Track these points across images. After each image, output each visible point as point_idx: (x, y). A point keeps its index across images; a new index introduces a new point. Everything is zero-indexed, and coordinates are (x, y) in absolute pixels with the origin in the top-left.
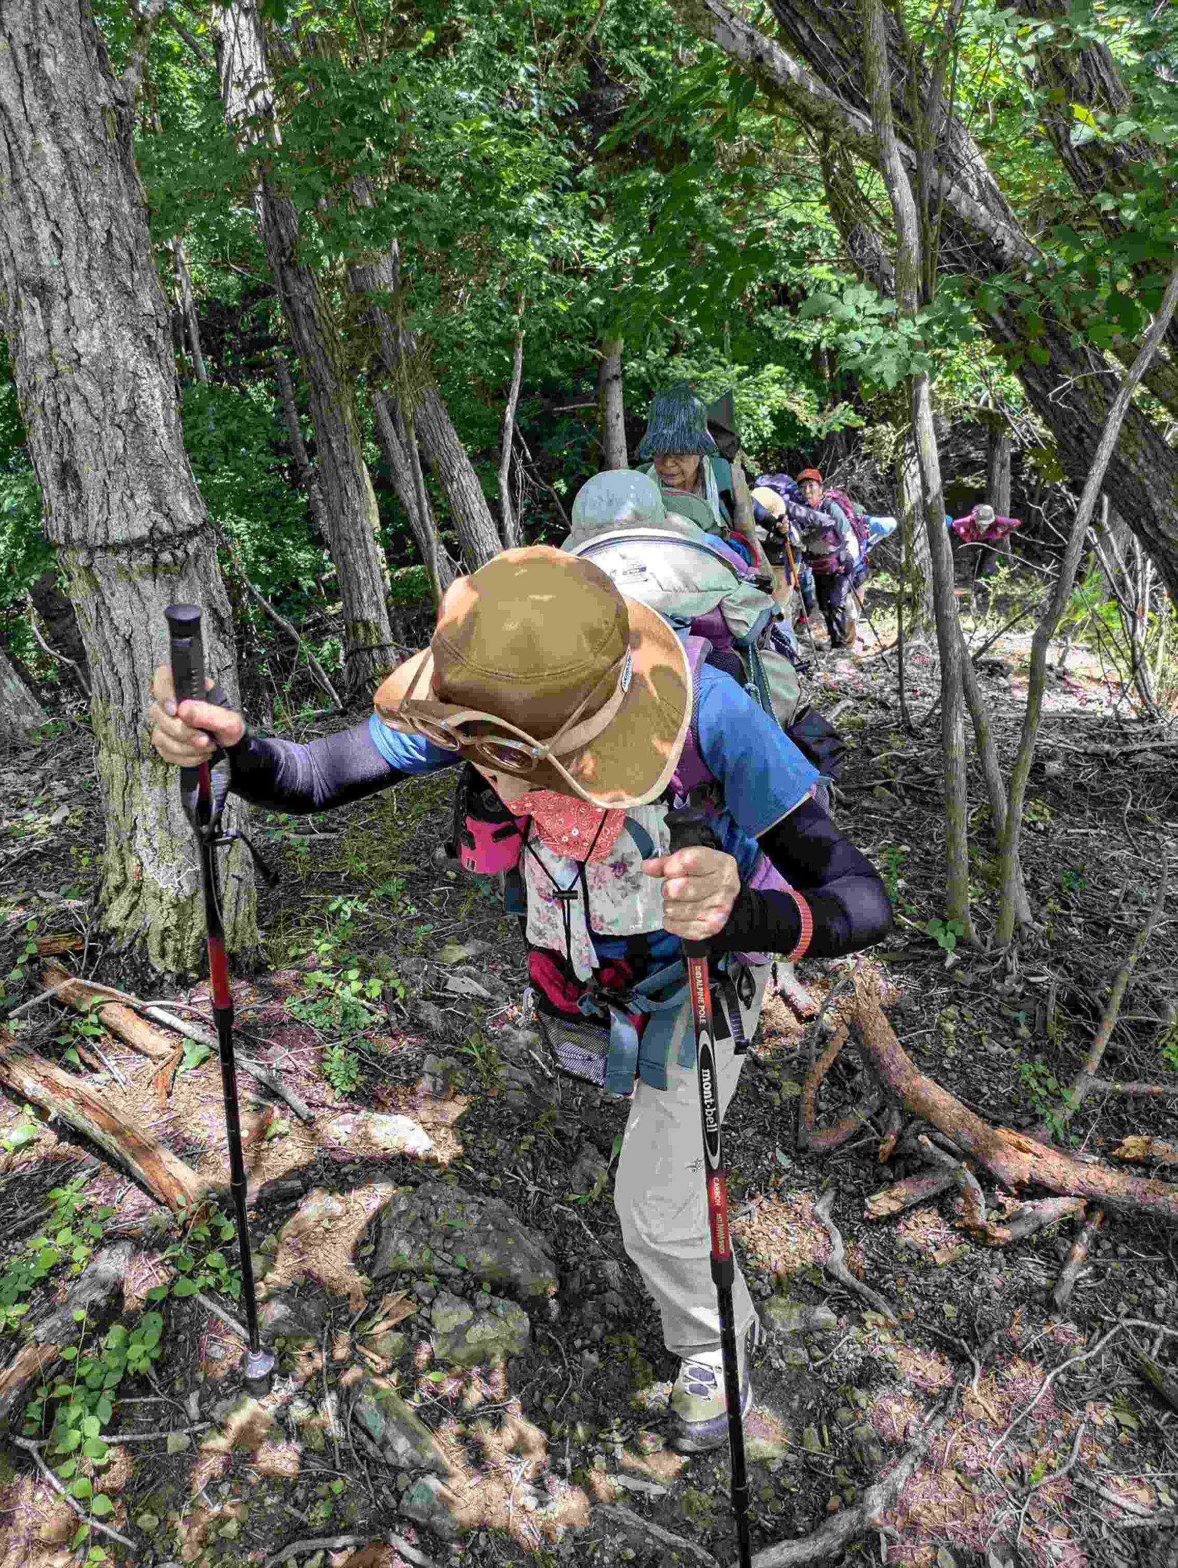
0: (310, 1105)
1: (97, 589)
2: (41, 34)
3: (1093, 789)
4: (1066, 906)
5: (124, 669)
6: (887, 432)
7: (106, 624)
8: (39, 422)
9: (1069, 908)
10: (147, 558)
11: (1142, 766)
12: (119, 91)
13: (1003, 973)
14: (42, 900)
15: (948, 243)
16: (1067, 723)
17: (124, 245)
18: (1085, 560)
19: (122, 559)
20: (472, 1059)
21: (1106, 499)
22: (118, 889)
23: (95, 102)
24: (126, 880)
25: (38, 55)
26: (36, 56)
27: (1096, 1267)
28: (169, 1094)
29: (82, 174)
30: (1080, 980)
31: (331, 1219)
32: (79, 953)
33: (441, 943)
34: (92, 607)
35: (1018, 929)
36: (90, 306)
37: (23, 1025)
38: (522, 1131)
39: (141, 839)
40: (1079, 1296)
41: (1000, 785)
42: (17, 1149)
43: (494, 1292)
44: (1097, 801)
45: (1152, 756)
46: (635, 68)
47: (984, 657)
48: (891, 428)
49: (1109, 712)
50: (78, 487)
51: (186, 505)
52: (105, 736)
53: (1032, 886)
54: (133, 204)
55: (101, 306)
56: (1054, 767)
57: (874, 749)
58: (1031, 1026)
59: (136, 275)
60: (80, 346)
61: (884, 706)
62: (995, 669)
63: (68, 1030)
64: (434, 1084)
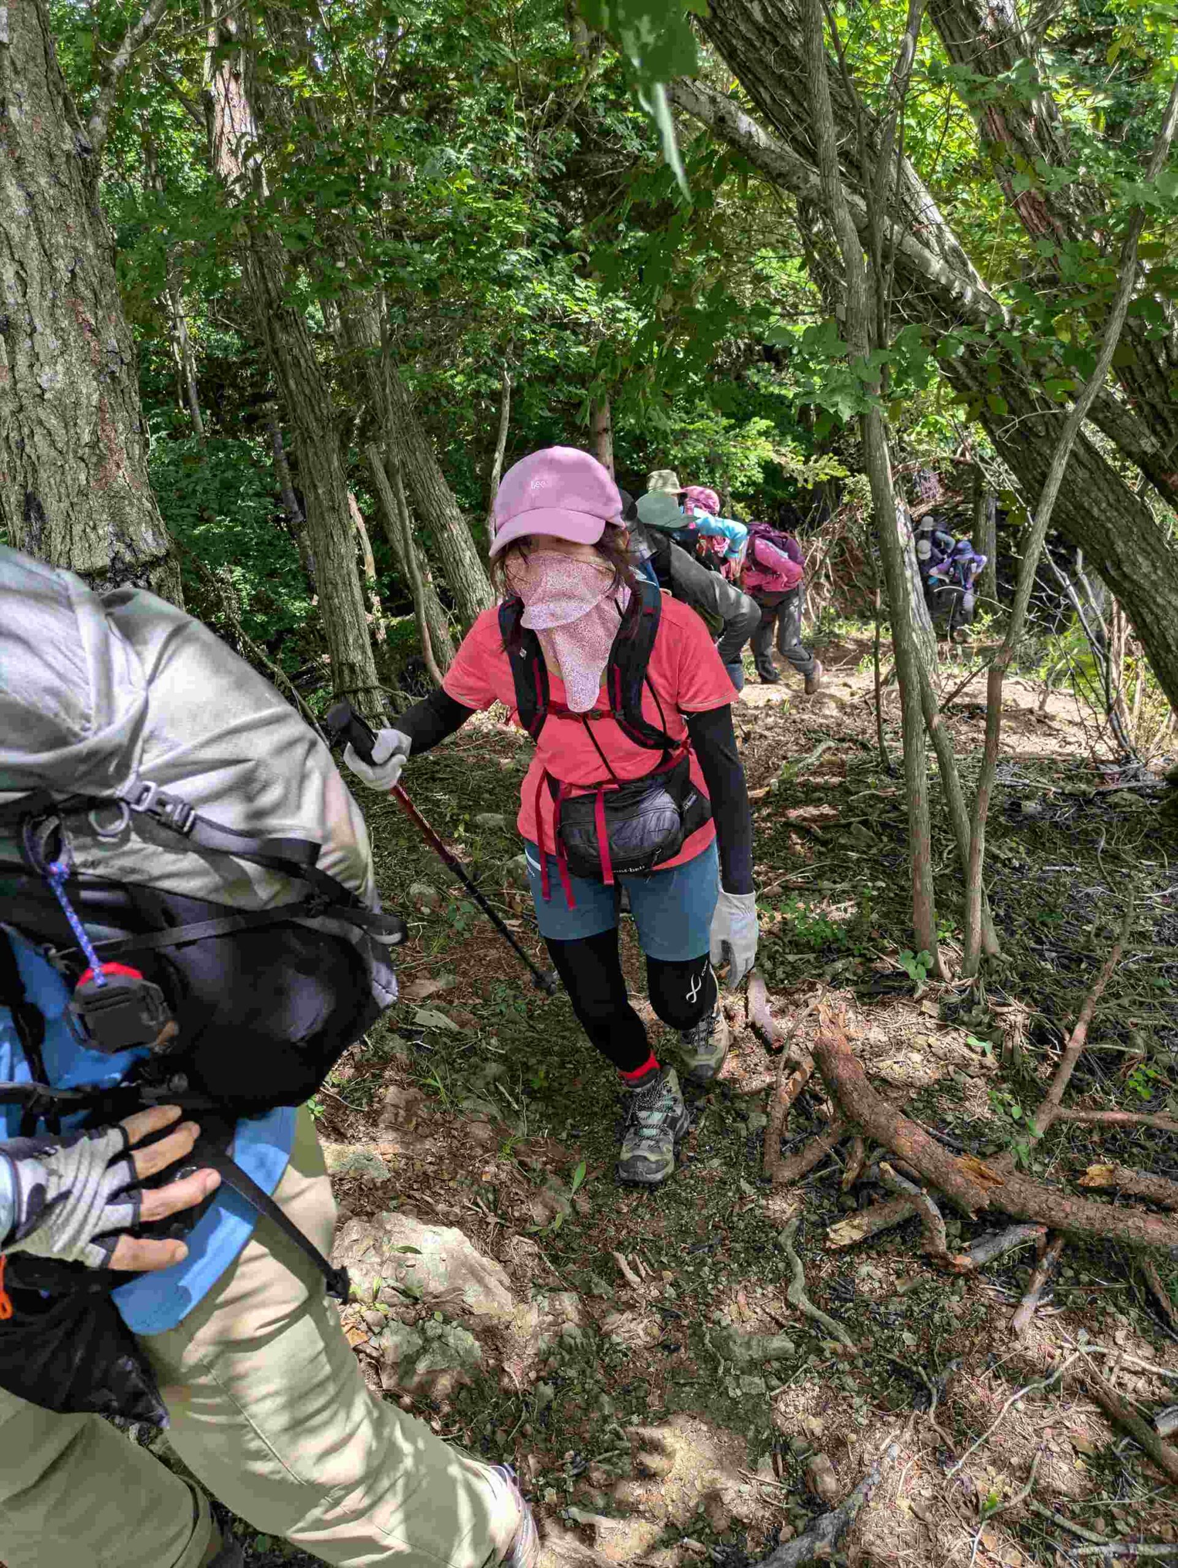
3: (1068, 828)
4: (1039, 941)
9: (1042, 943)
11: (1117, 805)
12: (85, 139)
13: (971, 1004)
16: (1046, 764)
17: (89, 285)
20: (436, 1091)
23: (60, 148)
27: (1057, 1294)
29: (47, 216)
30: (1046, 1010)
33: (412, 978)
35: (986, 959)
36: (54, 344)
38: (485, 1163)
40: (1039, 1323)
43: (447, 1321)
44: (1072, 839)
45: (1127, 796)
49: (1086, 754)
50: (41, 517)
51: (150, 538)
53: (1003, 920)
54: (98, 246)
55: (65, 343)
56: (1031, 807)
57: (852, 788)
58: (998, 1056)
59: (100, 313)
60: (44, 381)
61: (864, 747)
64: (396, 1115)
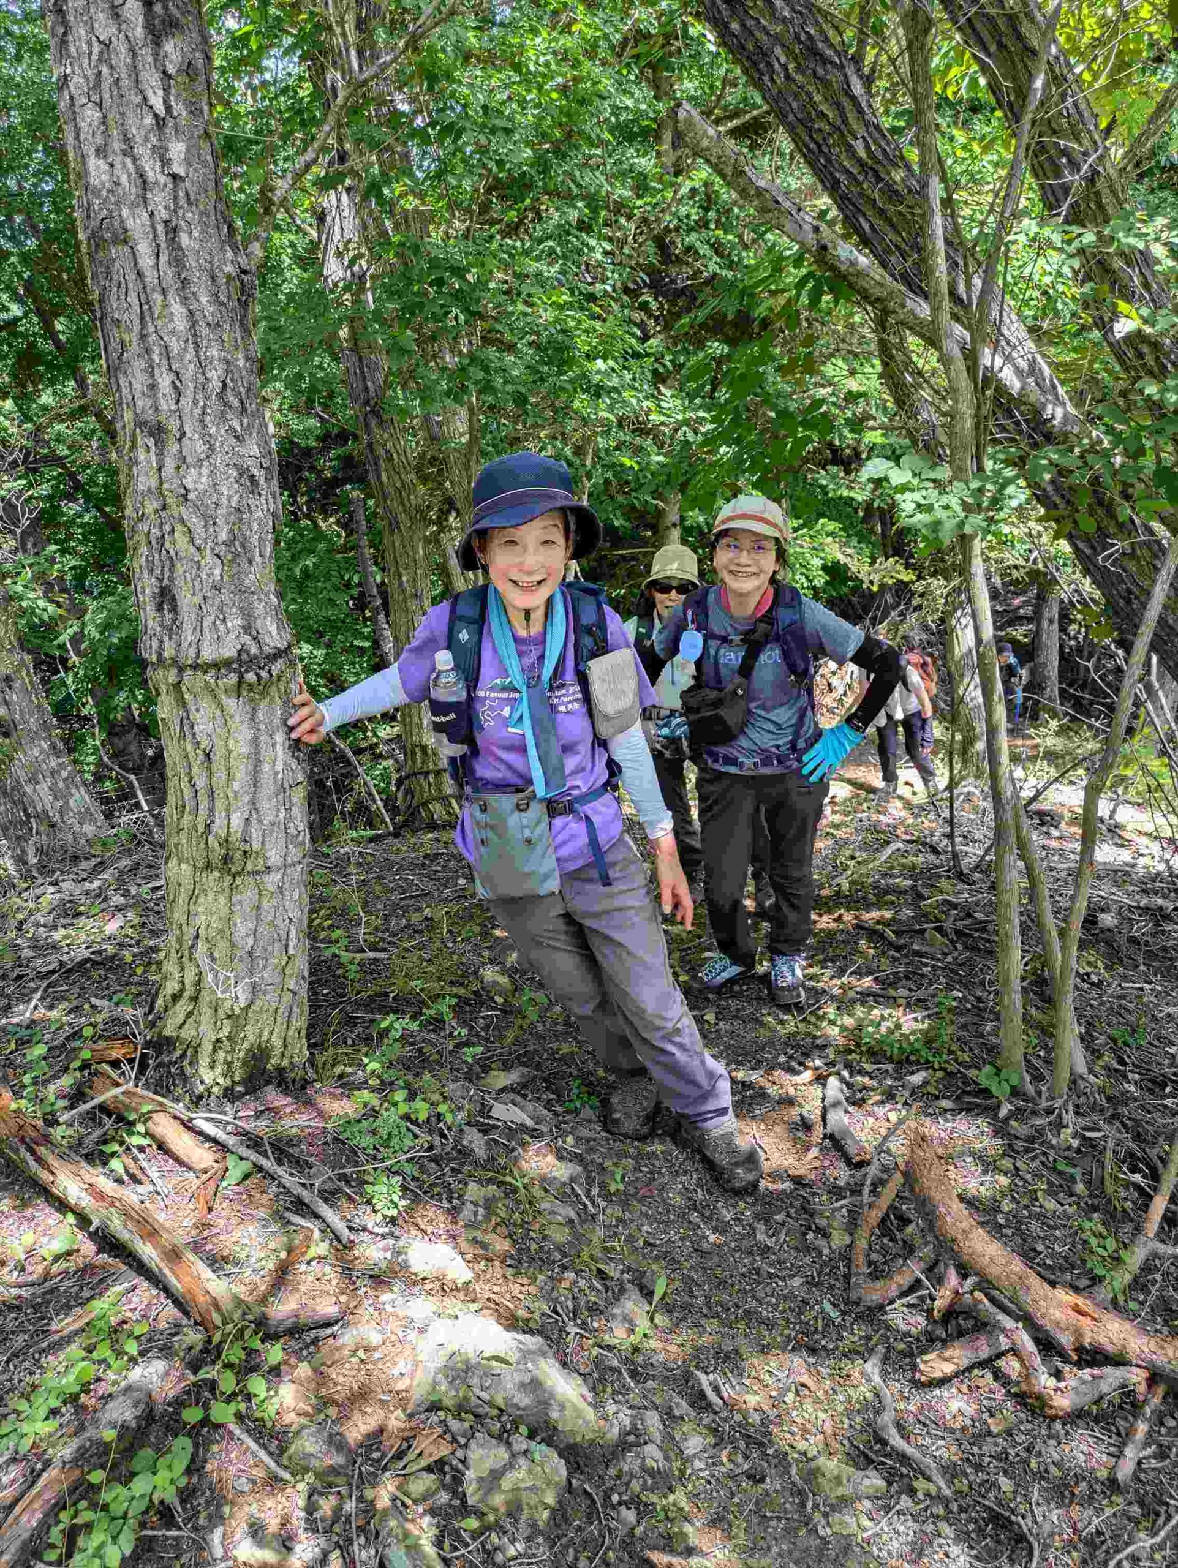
0: (350, 1228)
1: (182, 703)
2: (180, 212)
3: (1147, 943)
4: (1121, 1062)
5: (201, 783)
6: (938, 586)
7: (189, 737)
8: (144, 549)
9: (1124, 1064)
10: (233, 678)
12: (243, 261)
13: (1059, 1125)
14: (93, 1007)
15: (999, 415)
16: (1119, 875)
17: (238, 395)
18: (1135, 716)
19: (210, 677)
20: (515, 1190)
21: (1155, 659)
22: (176, 998)
23: (221, 271)
24: (182, 990)
25: (175, 230)
26: (173, 231)
27: (1160, 1446)
28: (210, 1210)
29: (205, 332)
30: (1138, 1137)
31: (367, 1349)
32: (131, 1061)
33: (486, 1069)
34: (177, 721)
35: (1074, 1082)
36: (201, 448)
37: (70, 1132)
38: (564, 1268)
39: (202, 948)
40: (1142, 1476)
41: (1054, 933)
42: (57, 1258)
43: (531, 1436)
44: (1150, 956)
46: (704, 249)
47: (1034, 807)
48: (942, 582)
49: (1161, 867)
50: (174, 609)
51: (273, 629)
52: (176, 846)
53: (1086, 1040)
54: (247, 359)
55: (211, 448)
56: (1107, 920)
57: (925, 892)
58: (1088, 1183)
59: (245, 420)
60: (189, 482)
61: (935, 850)
62: (1046, 820)
63: (113, 1139)
64: (476, 1214)
